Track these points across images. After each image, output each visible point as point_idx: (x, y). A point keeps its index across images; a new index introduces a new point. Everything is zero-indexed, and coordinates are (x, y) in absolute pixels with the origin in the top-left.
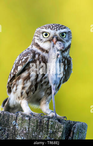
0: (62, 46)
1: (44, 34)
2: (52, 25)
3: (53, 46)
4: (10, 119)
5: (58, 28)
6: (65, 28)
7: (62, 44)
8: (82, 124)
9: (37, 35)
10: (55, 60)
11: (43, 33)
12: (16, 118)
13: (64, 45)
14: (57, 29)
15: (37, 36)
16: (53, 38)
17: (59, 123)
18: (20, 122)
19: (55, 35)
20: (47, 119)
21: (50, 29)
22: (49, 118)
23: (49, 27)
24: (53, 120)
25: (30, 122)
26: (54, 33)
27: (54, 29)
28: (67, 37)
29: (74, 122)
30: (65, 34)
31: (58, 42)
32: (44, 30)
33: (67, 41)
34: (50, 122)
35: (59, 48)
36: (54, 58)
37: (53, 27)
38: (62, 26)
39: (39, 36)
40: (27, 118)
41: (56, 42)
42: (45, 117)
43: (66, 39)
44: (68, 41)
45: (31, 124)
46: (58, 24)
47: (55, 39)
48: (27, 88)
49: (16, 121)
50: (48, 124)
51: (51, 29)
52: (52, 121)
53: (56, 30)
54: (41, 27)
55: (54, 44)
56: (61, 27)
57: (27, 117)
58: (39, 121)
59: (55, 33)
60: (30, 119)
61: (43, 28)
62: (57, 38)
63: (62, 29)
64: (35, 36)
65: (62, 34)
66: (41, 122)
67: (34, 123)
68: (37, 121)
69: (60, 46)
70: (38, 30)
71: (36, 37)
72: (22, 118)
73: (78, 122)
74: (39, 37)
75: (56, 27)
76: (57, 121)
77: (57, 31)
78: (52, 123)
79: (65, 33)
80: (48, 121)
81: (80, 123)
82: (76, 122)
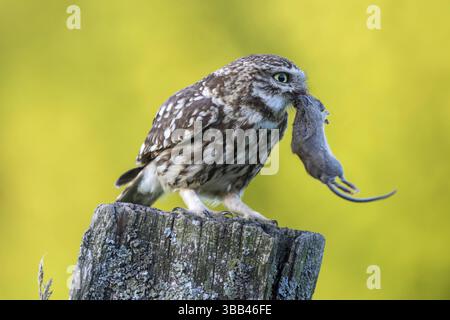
4: (160, 223)
8: (315, 235)
12: (173, 223)
17: (264, 233)
18: (180, 230)
20: (239, 224)
22: (243, 222)
24: (252, 228)
25: (201, 231)
29: (296, 231)
34: (245, 232)
40: (195, 223)
42: (234, 221)
45: (204, 234)
49: (172, 229)
50: (241, 235)
52: (249, 230)
57: (196, 219)
58: (222, 228)
60: (201, 225)
67: (211, 233)
68: (217, 229)
72: (186, 221)
73: (306, 232)
76: (260, 229)
78: (249, 234)
80: (242, 228)
81: (310, 233)
82: (301, 232)
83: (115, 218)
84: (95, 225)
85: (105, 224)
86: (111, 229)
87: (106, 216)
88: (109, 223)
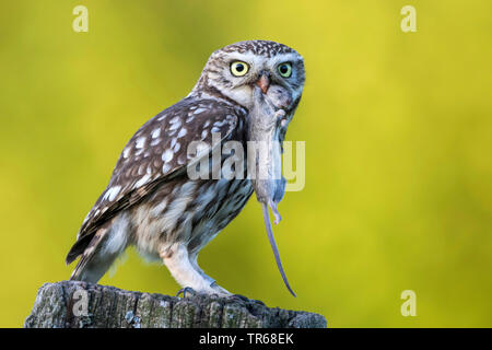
0: (286, 98)
1: (234, 66)
2: (255, 44)
3: (262, 99)
4: (120, 306)
5: (271, 51)
6: (289, 51)
7: (285, 93)
8: (313, 317)
9: (213, 68)
10: (271, 134)
11: (231, 64)
12: (136, 305)
13: (290, 95)
14: (268, 52)
15: (215, 72)
16: (260, 76)
17: (250, 315)
18: (146, 314)
19: (265, 70)
20: (218, 305)
21: (250, 52)
22: (223, 302)
23: (249, 47)
24: (234, 309)
25: (171, 314)
26: (261, 65)
27: (262, 53)
28: (294, 75)
29: (290, 312)
30: (289, 68)
31: (274, 88)
32: (236, 55)
33: (295, 86)
34: (226, 315)
35: (278, 103)
36: (266, 127)
37: (259, 47)
38: (282, 46)
39: (219, 70)
40: (164, 304)
41: (268, 87)
42: (211, 301)
43: (294, 79)
44: (298, 87)
45: (175, 318)
46: (270, 40)
47: (264, 81)
48: (199, 209)
49: (135, 312)
50: (221, 318)
51: (254, 53)
52: (231, 311)
53: (266, 55)
54: (226, 48)
55: (264, 92)
56: (280, 49)
57: (165, 300)
58: (197, 310)
59: (264, 64)
60: (171, 307)
61: (231, 51)
62: (270, 77)
63: (281, 52)
64: (209, 70)
65: (282, 68)
66: (201, 313)
67: (183, 316)
68: (192, 311)
69: (279, 98)
70: (217, 55)
71: (211, 75)
72: (151, 302)
73: (302, 313)
74: (221, 74)
75: (266, 49)
76: (244, 310)
77: (269, 57)
78: (231, 317)
79: (291, 63)
80: (222, 309)
81: (307, 314)
82: (296, 313)
83: (64, 299)
84: (39, 308)
85: (52, 308)
86: (59, 314)
87: (52, 299)
88: (56, 307)
